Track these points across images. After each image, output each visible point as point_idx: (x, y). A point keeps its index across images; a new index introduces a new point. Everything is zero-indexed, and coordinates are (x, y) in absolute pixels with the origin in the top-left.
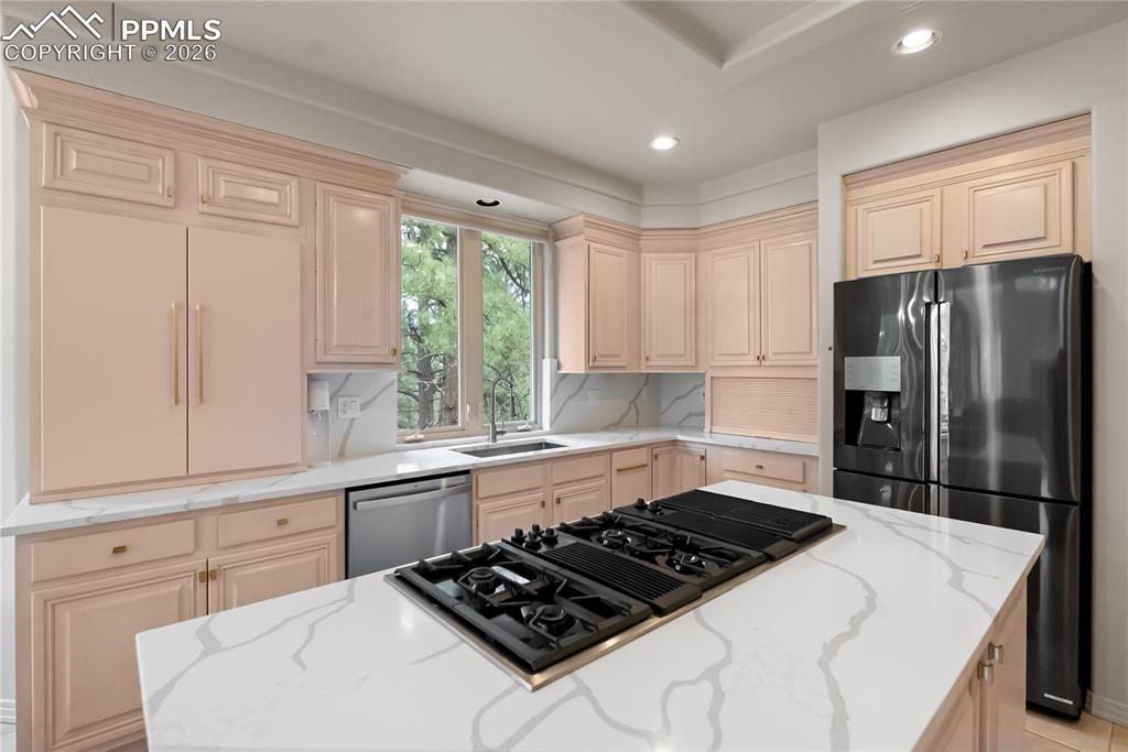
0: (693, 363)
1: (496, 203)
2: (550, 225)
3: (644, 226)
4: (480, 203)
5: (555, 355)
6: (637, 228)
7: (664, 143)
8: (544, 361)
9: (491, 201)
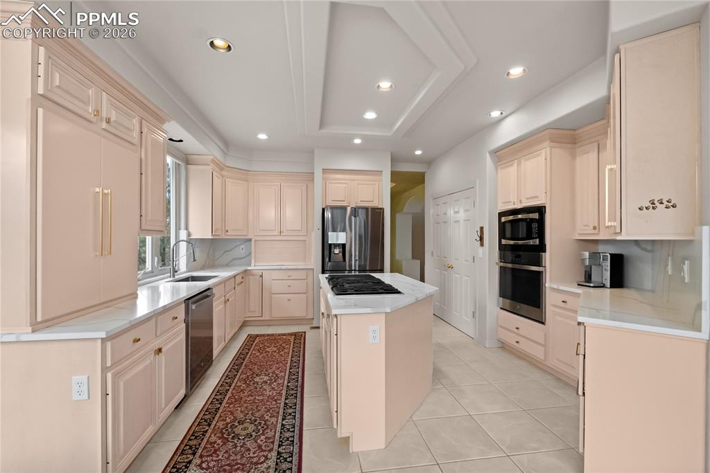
0: (246, 234)
1: (181, 141)
2: (186, 155)
3: (227, 165)
4: (171, 139)
5: (187, 228)
6: (224, 165)
7: (263, 137)
8: (181, 231)
9: (179, 139)
